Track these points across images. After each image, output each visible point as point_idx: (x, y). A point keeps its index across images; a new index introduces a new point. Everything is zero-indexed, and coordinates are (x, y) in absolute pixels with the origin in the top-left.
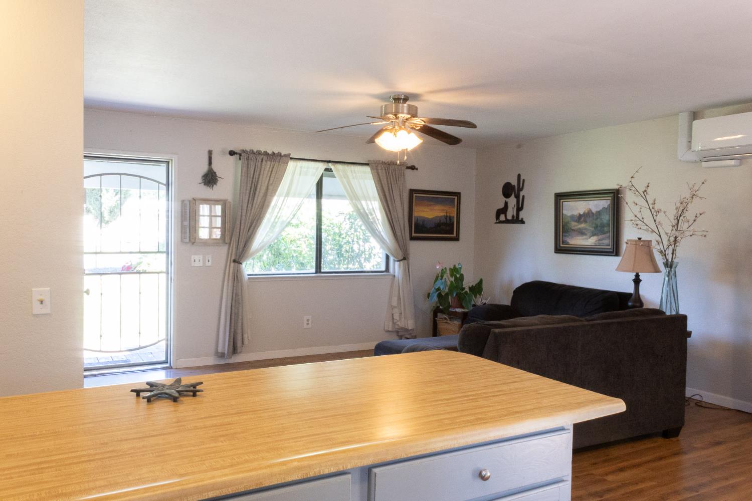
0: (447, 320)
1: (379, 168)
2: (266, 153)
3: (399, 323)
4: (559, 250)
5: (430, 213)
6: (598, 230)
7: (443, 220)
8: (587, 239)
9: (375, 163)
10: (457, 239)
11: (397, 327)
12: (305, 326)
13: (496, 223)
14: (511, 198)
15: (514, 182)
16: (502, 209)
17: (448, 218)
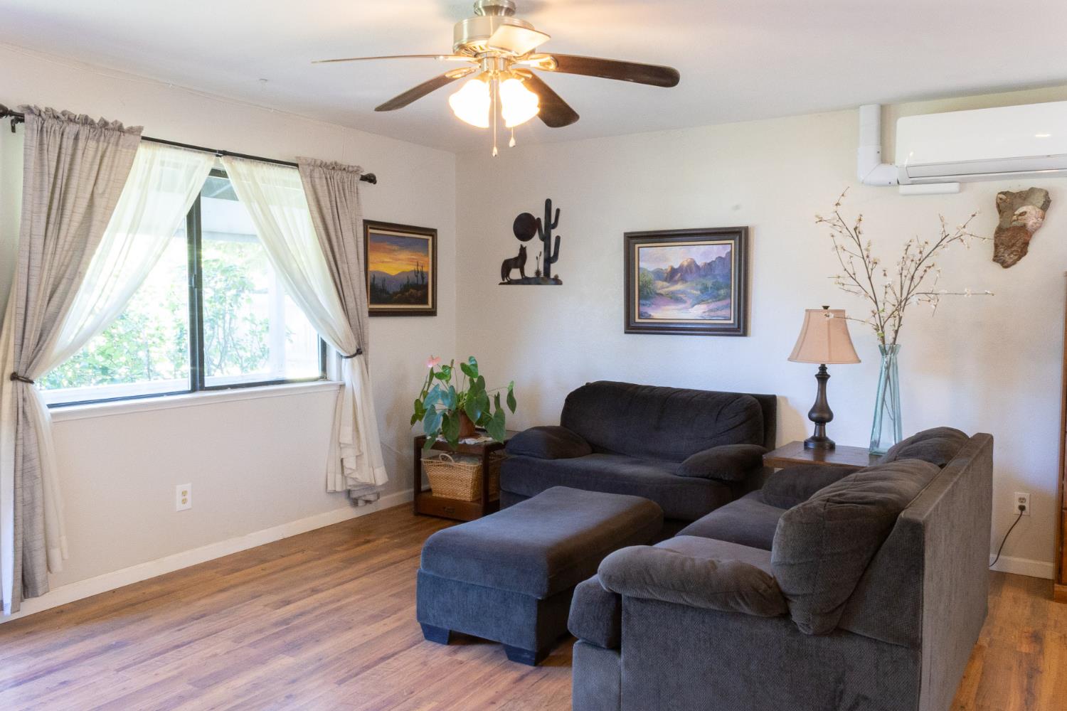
0: (450, 461)
1: (316, 175)
2: (86, 121)
3: (356, 475)
4: (632, 327)
5: (395, 265)
6: (709, 294)
7: (413, 279)
8: (687, 308)
9: (309, 165)
10: (432, 313)
11: (350, 482)
12: (179, 506)
13: (501, 284)
14: (533, 239)
15: (539, 214)
16: (516, 259)
17: (419, 275)
